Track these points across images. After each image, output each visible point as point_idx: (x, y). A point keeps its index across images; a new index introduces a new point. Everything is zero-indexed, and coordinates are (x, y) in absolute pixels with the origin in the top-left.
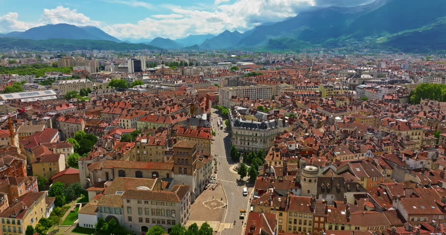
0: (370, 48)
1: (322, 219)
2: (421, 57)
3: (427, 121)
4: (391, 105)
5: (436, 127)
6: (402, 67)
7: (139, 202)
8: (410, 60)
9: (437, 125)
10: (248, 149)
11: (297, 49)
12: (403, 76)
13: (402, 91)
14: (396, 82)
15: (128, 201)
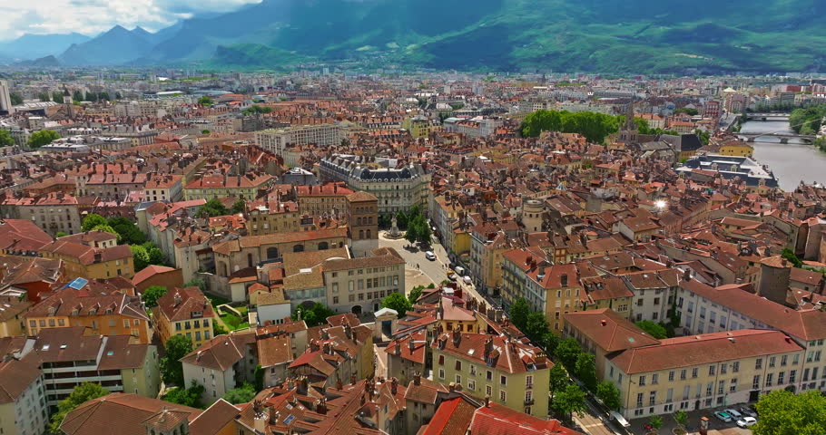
0: (398, 62)
1: (563, 252)
7: (350, 273)
10: (387, 211)
11: (277, 65)
15: (334, 275)
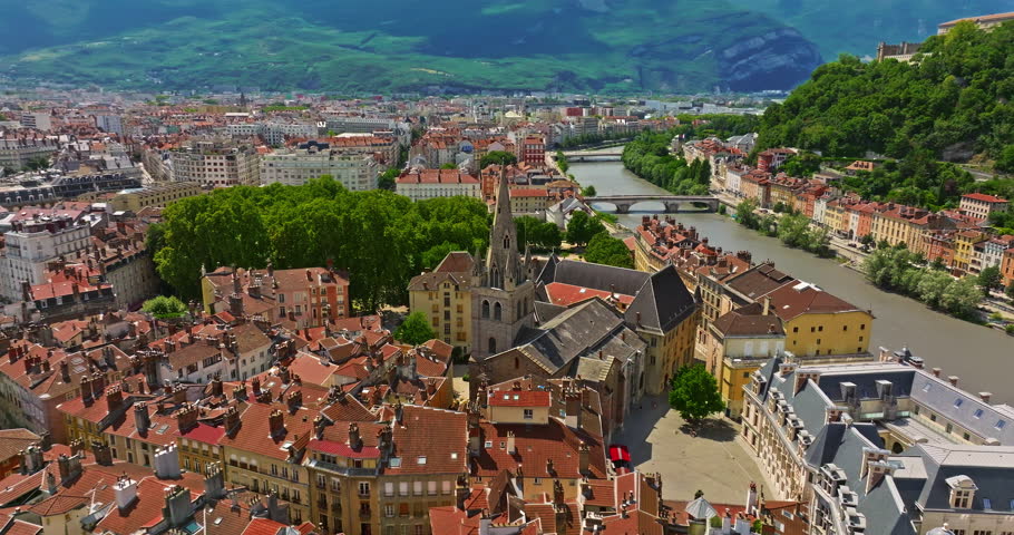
0: (6, 73)
2: (144, 96)
3: (304, 478)
4: (65, 367)
5: (365, 509)
6: (101, 123)
8: (120, 103)
9: (364, 491)
12: (108, 158)
13: (113, 226)
14: (85, 187)
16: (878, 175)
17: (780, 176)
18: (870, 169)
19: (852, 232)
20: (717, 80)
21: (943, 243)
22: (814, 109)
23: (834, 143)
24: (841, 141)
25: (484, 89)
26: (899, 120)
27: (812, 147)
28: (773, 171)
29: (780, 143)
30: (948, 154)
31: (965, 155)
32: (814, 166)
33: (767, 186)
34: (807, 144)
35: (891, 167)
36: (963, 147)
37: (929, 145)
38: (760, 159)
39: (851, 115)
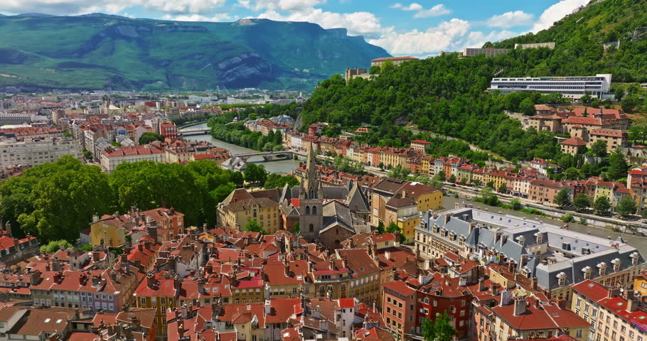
16: (371, 134)
17: (323, 137)
18: (367, 132)
19: (369, 162)
20: (217, 82)
21: (416, 163)
22: (329, 103)
23: (346, 119)
24: (349, 118)
25: (55, 88)
26: (374, 107)
27: (336, 122)
28: (319, 135)
29: (317, 120)
30: (397, 122)
31: (405, 123)
32: (337, 132)
33: (319, 143)
34: (333, 120)
35: (376, 130)
36: (403, 119)
37: (389, 118)
38: (310, 129)
39: (351, 105)
